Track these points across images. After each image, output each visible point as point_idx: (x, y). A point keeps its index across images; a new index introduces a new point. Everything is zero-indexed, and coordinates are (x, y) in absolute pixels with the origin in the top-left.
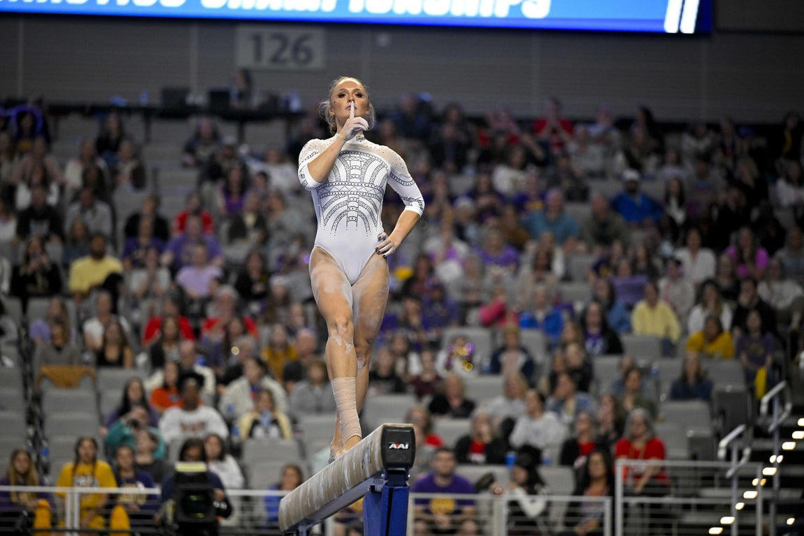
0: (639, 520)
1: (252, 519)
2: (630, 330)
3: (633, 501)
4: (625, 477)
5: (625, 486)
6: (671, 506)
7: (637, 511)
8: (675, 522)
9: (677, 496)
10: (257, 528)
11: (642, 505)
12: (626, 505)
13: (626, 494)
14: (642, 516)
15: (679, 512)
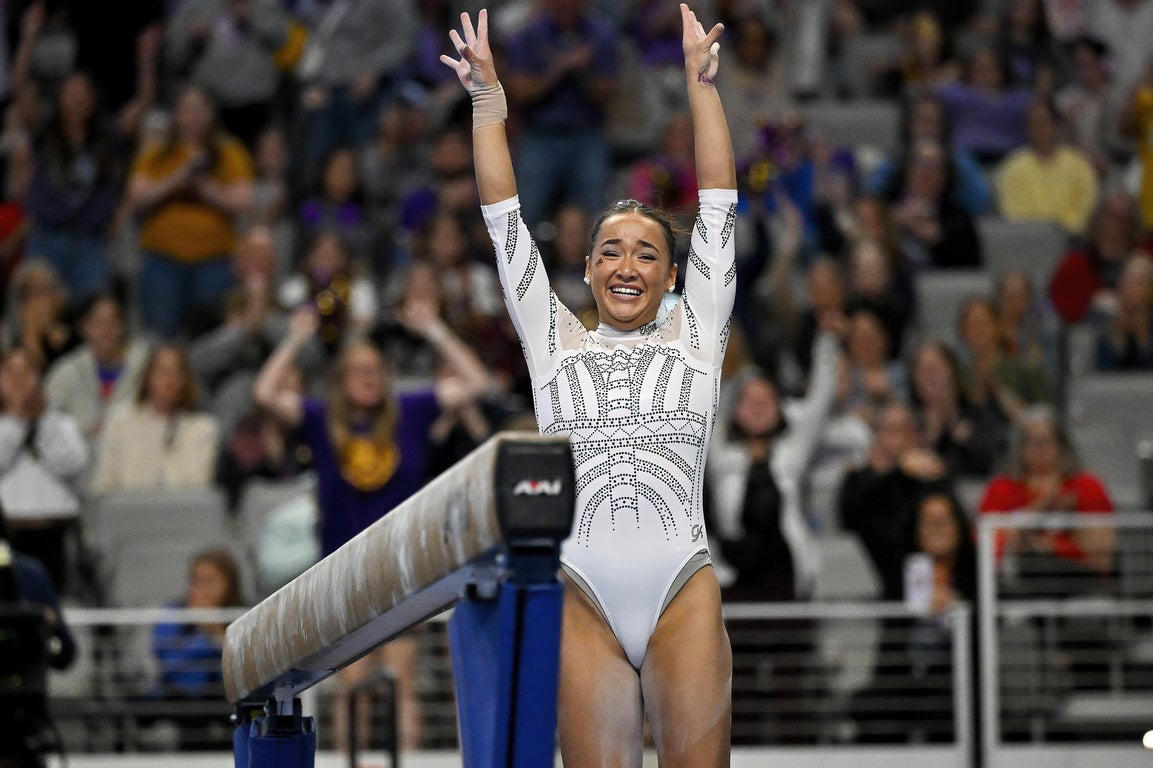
0: (1032, 657)
1: (119, 679)
2: (992, 207)
3: (1017, 611)
4: (999, 554)
5: (999, 577)
6: (1105, 621)
7: (1030, 635)
8: (1115, 659)
9: (1118, 596)
10: (133, 698)
11: (1039, 622)
12: (1000, 622)
13: (1004, 595)
14: (1042, 645)
15: (1125, 634)
